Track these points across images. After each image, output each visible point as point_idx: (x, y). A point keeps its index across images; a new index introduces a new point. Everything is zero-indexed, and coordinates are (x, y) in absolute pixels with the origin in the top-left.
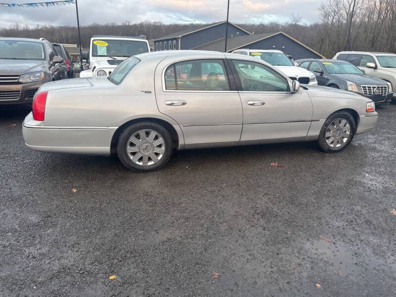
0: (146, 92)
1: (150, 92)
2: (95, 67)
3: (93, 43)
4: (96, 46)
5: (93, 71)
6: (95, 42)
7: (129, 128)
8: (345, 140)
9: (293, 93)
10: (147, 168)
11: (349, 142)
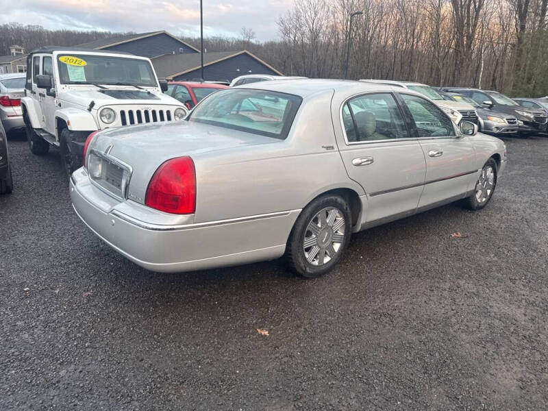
0: (328, 148)
1: (332, 148)
2: (92, 104)
3: (59, 61)
4: (65, 65)
5: (90, 110)
6: (62, 59)
7: (310, 209)
8: (489, 192)
9: (458, 138)
10: (324, 268)
11: (491, 194)
